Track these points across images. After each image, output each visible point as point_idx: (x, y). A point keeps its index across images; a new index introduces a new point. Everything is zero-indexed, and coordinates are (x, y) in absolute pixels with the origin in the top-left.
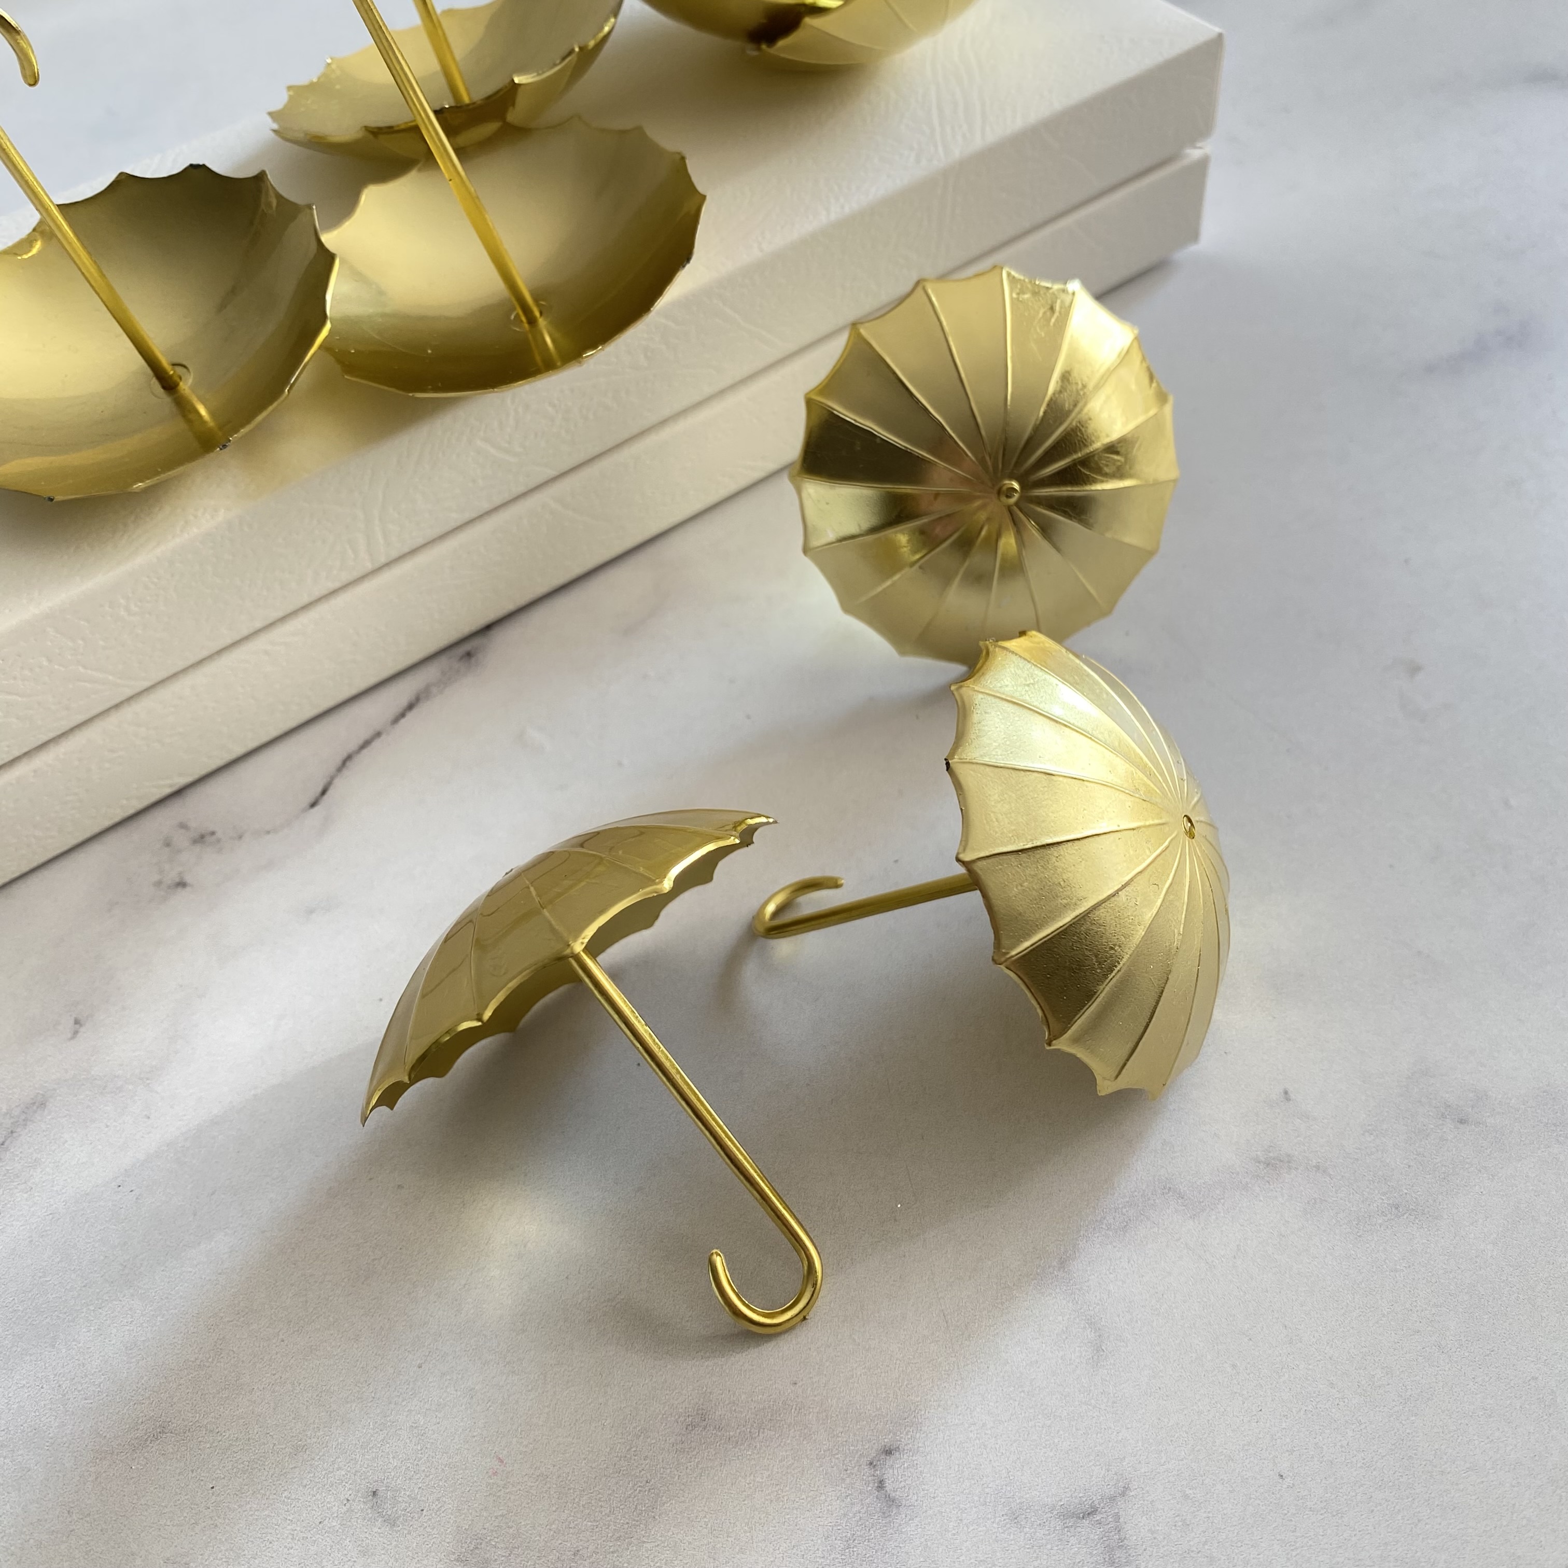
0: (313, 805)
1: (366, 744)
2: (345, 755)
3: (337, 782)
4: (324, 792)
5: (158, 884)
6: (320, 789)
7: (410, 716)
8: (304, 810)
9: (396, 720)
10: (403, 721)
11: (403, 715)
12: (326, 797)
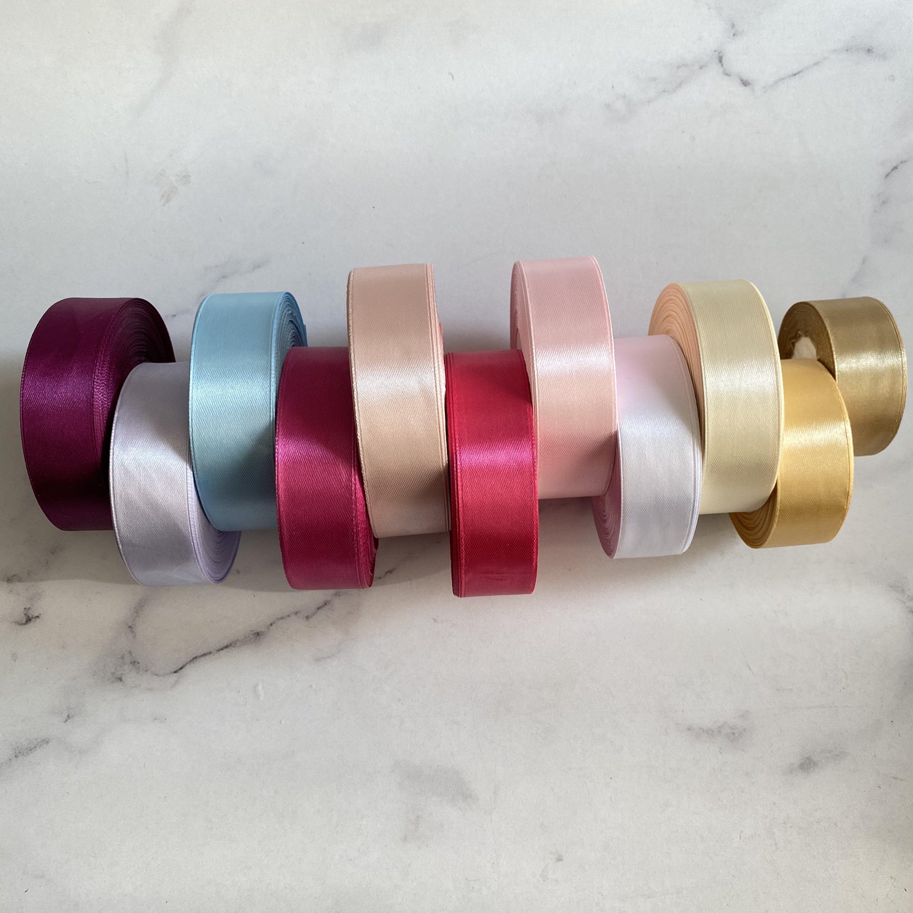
0: (175, 672)
1: (204, 655)
2: (195, 656)
3: (188, 667)
4: (181, 668)
5: (113, 674)
6: (181, 666)
7: (224, 650)
8: (171, 673)
9: (218, 650)
10: (221, 651)
11: (222, 649)
12: (182, 670)
